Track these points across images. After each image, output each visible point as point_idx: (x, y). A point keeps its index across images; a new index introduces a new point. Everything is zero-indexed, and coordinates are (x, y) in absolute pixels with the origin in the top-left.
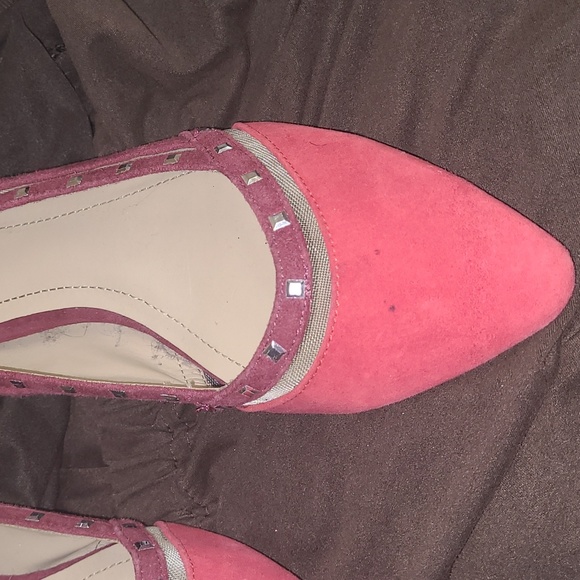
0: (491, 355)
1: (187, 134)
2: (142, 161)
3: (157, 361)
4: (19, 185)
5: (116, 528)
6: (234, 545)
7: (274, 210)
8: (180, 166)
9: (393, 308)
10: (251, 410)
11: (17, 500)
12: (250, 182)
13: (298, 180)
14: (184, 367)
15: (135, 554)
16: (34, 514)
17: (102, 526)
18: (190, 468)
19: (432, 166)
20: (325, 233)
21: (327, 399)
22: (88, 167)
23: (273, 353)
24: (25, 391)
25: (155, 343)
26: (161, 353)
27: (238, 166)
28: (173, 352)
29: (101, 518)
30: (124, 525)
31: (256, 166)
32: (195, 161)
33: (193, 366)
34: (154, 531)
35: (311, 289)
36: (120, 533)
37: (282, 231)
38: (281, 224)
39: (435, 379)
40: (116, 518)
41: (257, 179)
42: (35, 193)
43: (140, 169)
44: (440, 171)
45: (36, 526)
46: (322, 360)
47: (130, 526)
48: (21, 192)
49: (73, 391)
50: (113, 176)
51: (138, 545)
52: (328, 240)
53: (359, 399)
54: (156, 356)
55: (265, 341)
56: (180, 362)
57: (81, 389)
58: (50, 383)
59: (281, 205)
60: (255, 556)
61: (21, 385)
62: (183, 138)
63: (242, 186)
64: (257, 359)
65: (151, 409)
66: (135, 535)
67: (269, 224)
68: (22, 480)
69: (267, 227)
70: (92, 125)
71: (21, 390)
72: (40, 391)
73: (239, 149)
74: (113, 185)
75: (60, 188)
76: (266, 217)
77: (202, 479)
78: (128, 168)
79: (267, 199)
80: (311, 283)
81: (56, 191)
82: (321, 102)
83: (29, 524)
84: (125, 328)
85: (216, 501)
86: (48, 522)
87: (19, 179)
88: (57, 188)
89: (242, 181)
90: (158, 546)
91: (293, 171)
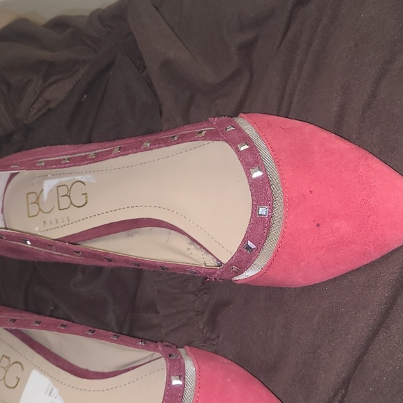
0: (376, 256)
1: (211, 119)
2: (184, 134)
3: (189, 252)
4: (116, 146)
5: (159, 347)
6: (226, 361)
7: (253, 165)
8: (204, 138)
9: (318, 225)
10: (239, 282)
11: (107, 328)
12: (242, 149)
13: (270, 148)
14: (205, 256)
15: (168, 361)
16: (115, 335)
17: (152, 345)
18: (206, 316)
19: (349, 143)
20: (282, 179)
21: (280, 277)
22: (155, 137)
23: (248, 248)
24: (113, 264)
25: (189, 241)
26: (192, 247)
27: (236, 139)
28: (199, 247)
29: (153, 341)
30: (165, 345)
31: (247, 140)
32: (213, 136)
33: (210, 255)
34: (182, 351)
35: (272, 212)
36: (161, 349)
37: (257, 178)
38: (257, 174)
39: (343, 269)
40: (162, 342)
41: (247, 147)
42: (125, 151)
43: (183, 139)
44: (353, 146)
45: (115, 342)
46: (277, 254)
47: (168, 346)
48: (116, 150)
49: (139, 265)
50: (167, 143)
51: (170, 356)
52: (283, 184)
53: (299, 277)
54: (189, 249)
55: (245, 241)
56: (203, 253)
57: (143, 264)
58: (126, 260)
59: (258, 163)
60: (237, 368)
61: (110, 260)
62: (209, 122)
63: (237, 151)
64: (239, 251)
65: (185, 280)
66: (170, 350)
67: (250, 174)
68: (111, 317)
69: (249, 175)
70: (161, 112)
71: (110, 263)
72: (121, 265)
73: (239, 129)
74: (167, 148)
75: (138, 148)
76: (249, 169)
77: (212, 323)
78: (176, 138)
79: (250, 159)
80: (272, 209)
81: (135, 150)
82: (291, 103)
83: (112, 341)
84: (172, 231)
85: (219, 337)
86: (122, 340)
87: (117, 142)
88: (136, 148)
89: (238, 148)
90: (181, 357)
91: (268, 143)
